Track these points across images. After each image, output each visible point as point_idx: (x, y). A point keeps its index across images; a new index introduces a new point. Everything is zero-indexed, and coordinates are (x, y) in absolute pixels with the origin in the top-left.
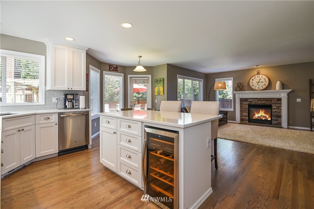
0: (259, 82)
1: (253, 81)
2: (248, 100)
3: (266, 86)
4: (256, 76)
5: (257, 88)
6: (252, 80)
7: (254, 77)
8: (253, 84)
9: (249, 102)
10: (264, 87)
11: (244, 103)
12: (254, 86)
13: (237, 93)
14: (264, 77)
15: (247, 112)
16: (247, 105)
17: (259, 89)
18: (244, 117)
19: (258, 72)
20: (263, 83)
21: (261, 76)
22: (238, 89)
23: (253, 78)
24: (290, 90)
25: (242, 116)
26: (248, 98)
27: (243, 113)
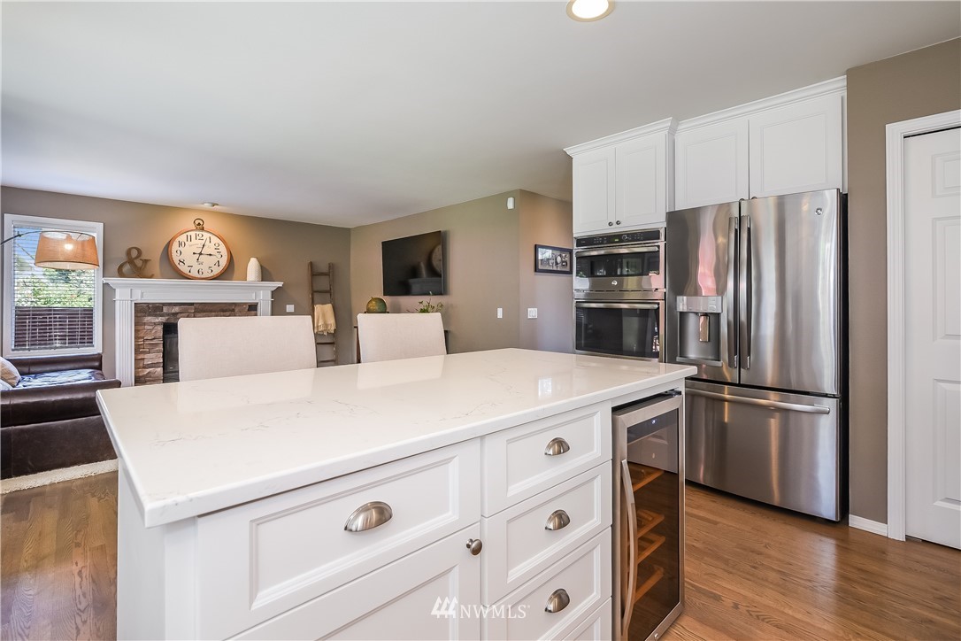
0: (200, 254)
1: (181, 248)
2: (165, 310)
3: (221, 268)
4: (193, 234)
5: (194, 273)
6: (180, 244)
7: (185, 235)
8: (181, 258)
9: (168, 315)
10: (217, 271)
11: (148, 319)
12: (187, 263)
13: (126, 286)
14: (215, 240)
15: (158, 352)
16: (160, 328)
17: (203, 276)
18: (148, 370)
19: (199, 224)
20: (214, 260)
21: (206, 235)
22: (127, 268)
23: (182, 238)
24: (280, 284)
25: (141, 365)
26: (164, 304)
27: (146, 356)
